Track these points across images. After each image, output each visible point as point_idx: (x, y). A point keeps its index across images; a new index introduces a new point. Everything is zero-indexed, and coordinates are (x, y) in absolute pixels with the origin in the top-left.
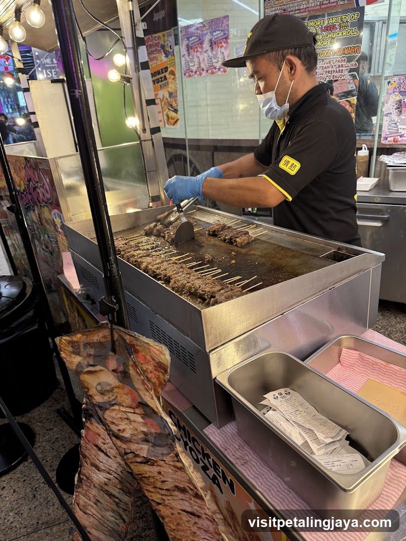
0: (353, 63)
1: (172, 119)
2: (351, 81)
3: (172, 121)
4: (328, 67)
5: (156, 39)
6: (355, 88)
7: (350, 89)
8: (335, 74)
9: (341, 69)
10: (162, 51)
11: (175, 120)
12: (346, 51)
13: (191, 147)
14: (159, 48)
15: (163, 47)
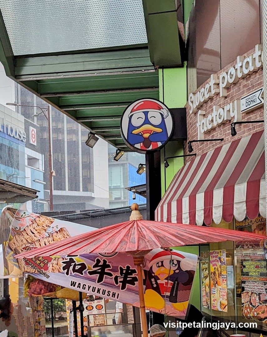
0: (266, 285)
1: (223, 305)
2: (266, 295)
3: (223, 306)
4: (258, 286)
5: (216, 253)
7: (266, 299)
8: (261, 290)
10: (219, 260)
11: (225, 306)
14: (218, 259)
15: (220, 259)
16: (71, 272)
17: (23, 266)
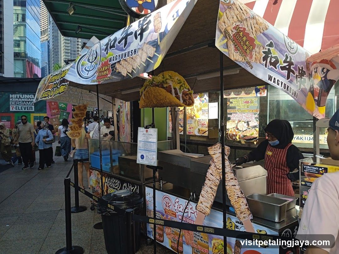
0: (257, 115)
2: (256, 122)
4: (247, 116)
6: (257, 125)
7: (256, 125)
8: (250, 119)
9: (252, 117)
12: (253, 111)
13: (187, 143)
16: (268, 65)
17: (232, 52)
